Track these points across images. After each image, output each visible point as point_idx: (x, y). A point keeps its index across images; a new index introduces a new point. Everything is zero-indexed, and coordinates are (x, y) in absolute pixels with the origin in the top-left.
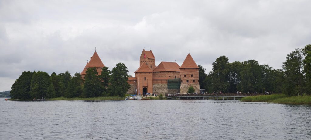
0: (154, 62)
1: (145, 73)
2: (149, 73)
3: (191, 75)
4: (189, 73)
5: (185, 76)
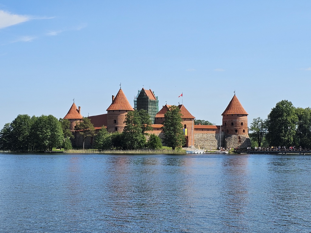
1: (185, 119)
2: (190, 119)
3: (240, 123)
4: (238, 120)
5: (233, 124)
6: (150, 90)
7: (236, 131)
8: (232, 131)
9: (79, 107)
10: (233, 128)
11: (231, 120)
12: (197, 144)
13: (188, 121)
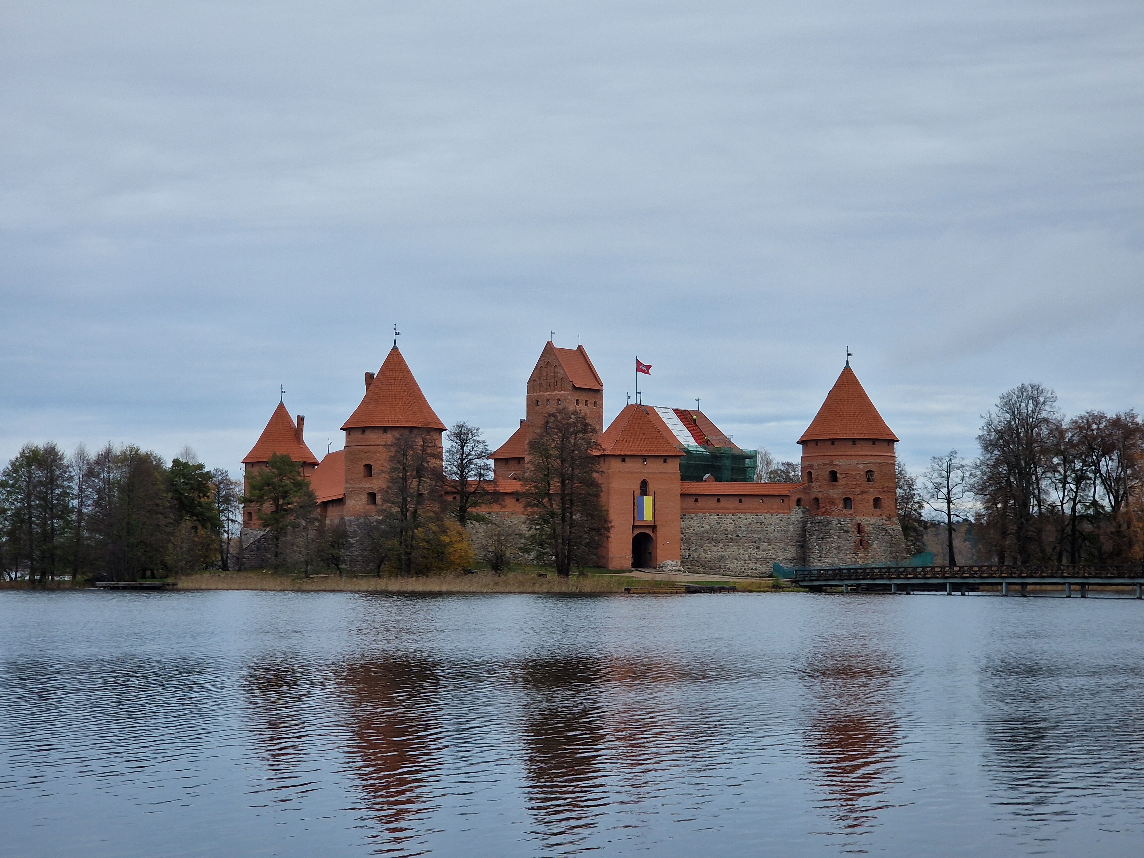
0: (598, 405)
1: (644, 458)
2: (665, 459)
3: (864, 473)
4: (853, 461)
5: (834, 476)
6: (580, 348)
7: (848, 503)
8: (832, 502)
9: (298, 417)
10: (836, 493)
11: (827, 462)
12: (695, 555)
13: (657, 466)
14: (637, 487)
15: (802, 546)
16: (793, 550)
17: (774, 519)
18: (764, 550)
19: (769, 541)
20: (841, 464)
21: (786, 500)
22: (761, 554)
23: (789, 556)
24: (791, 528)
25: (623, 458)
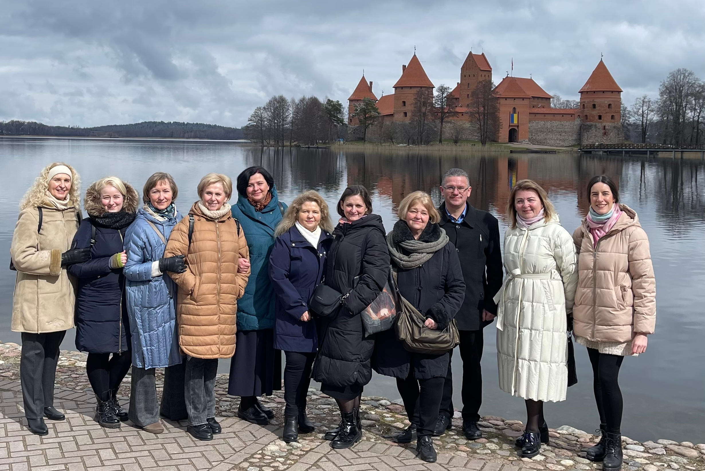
0: (490, 76)
2: (523, 99)
3: (607, 105)
4: (602, 100)
5: (594, 106)
6: (483, 54)
7: (600, 117)
8: (593, 116)
9: (370, 82)
10: (595, 113)
11: (592, 100)
12: (534, 138)
13: (520, 102)
14: (511, 110)
15: (580, 135)
16: (575, 136)
17: (568, 124)
18: (563, 136)
19: (565, 132)
20: (597, 101)
21: (573, 116)
22: (562, 138)
23: (574, 138)
24: (575, 127)
25: (506, 99)
